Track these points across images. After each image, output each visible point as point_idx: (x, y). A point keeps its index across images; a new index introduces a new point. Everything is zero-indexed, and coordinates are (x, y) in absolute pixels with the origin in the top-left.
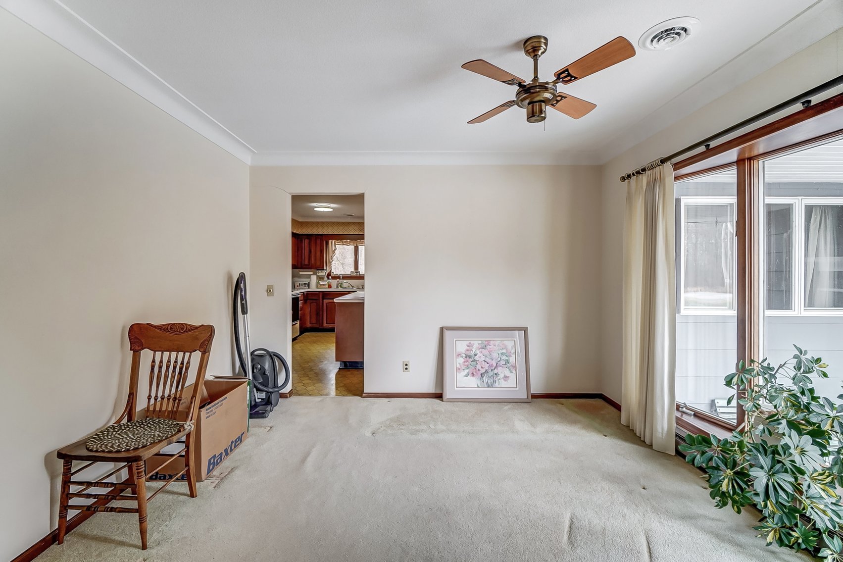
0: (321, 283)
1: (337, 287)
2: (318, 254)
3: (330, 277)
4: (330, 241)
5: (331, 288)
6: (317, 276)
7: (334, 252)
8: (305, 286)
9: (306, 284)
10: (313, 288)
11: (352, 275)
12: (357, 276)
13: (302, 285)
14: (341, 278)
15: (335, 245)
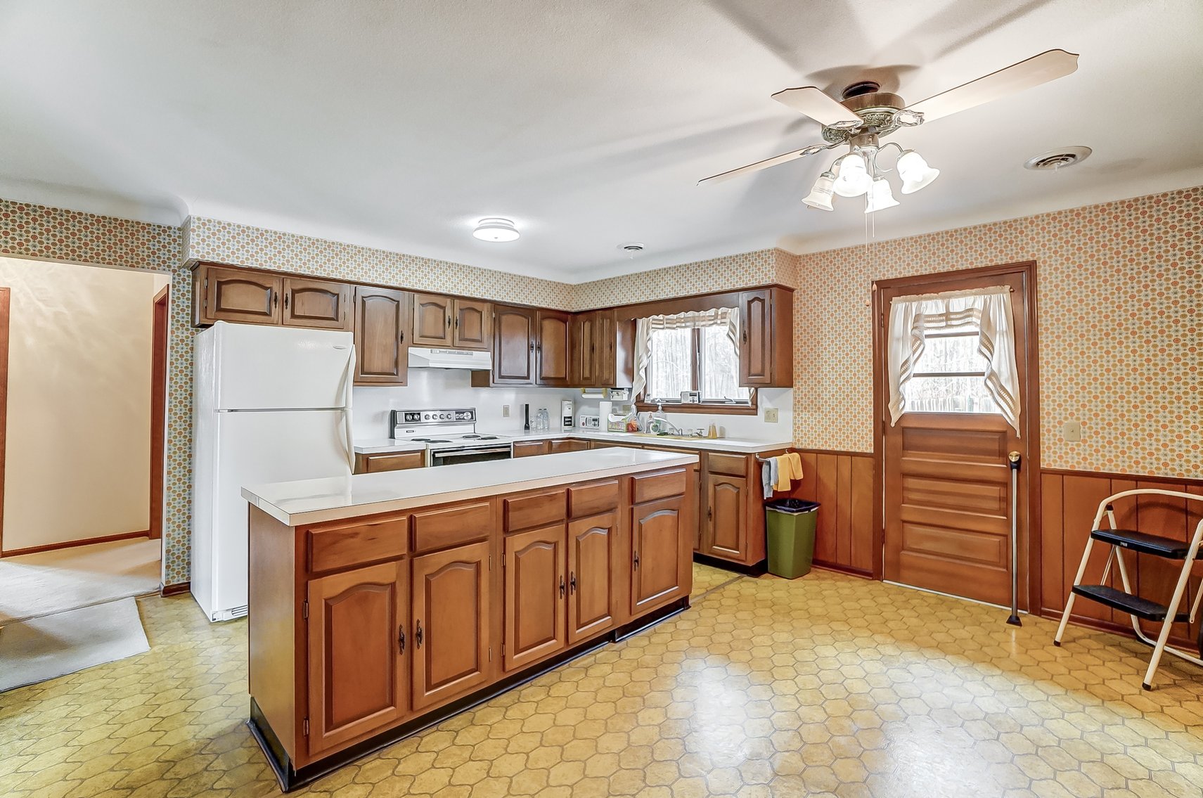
1: (649, 431)
2: (606, 350)
4: (640, 322)
5: (633, 431)
6: (615, 403)
8: (594, 425)
9: (596, 420)
11: (683, 401)
12: (694, 406)
13: (590, 423)
14: (658, 410)
15: (648, 329)
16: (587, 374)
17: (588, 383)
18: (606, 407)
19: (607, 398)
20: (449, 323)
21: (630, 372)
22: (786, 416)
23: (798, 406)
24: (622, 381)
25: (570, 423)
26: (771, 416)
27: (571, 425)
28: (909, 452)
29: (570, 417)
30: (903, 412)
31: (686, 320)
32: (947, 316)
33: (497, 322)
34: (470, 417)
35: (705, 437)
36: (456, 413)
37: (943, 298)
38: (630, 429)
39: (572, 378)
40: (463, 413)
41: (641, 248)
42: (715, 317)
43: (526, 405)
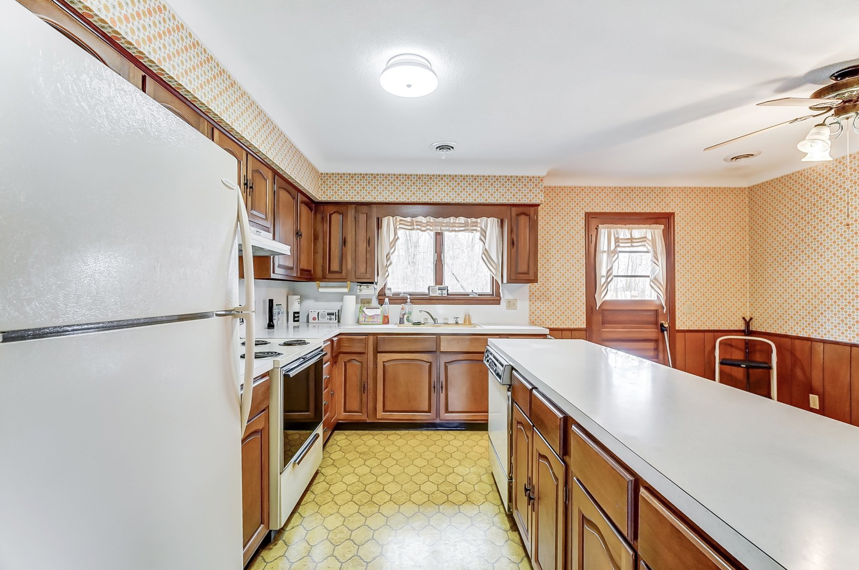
0: (369, 312)
1: (401, 321)
2: (362, 246)
3: (387, 300)
4: (385, 221)
5: (388, 323)
6: (358, 298)
7: (393, 243)
8: (330, 319)
9: (332, 314)
10: (349, 326)
11: (431, 294)
12: (444, 298)
13: (323, 317)
14: (407, 302)
15: (395, 230)
16: (335, 267)
17: (338, 277)
18: (349, 301)
19: (353, 292)
20: (246, 185)
22: (524, 306)
23: (532, 297)
25: (297, 319)
26: (511, 305)
27: (299, 321)
28: (606, 325)
30: (603, 300)
32: (632, 240)
33: (277, 198)
35: (461, 324)
37: (629, 229)
38: (386, 320)
41: (453, 149)
42: (466, 225)
43: (270, 300)
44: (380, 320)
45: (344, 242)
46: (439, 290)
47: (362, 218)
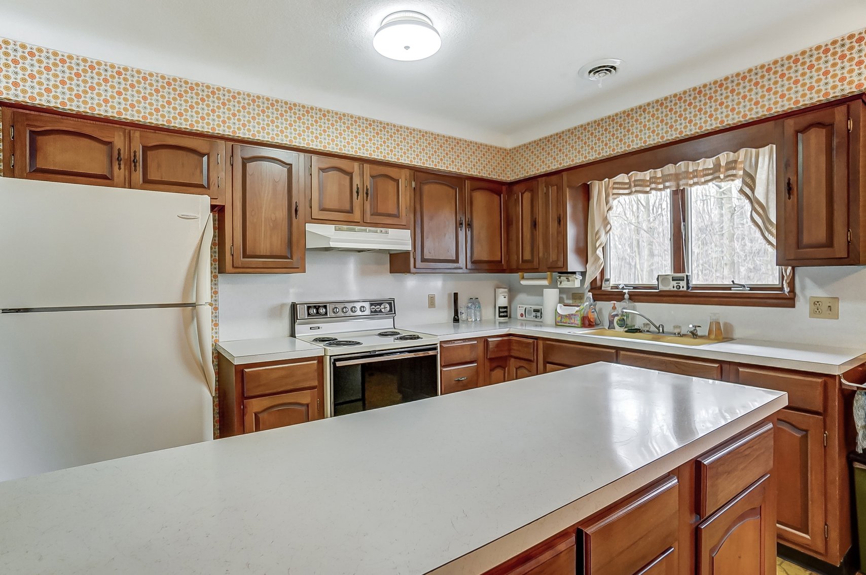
0: (564, 311)
1: (611, 326)
2: (553, 226)
4: (594, 187)
6: (562, 291)
8: (536, 316)
9: (538, 311)
11: (662, 288)
12: (680, 294)
13: (530, 314)
14: (624, 299)
15: (607, 196)
16: (527, 256)
17: (531, 267)
18: (551, 295)
19: (553, 285)
20: (358, 193)
21: (583, 253)
24: (573, 263)
25: (505, 314)
26: (823, 309)
27: (506, 316)
29: (506, 307)
31: (665, 179)
33: (418, 194)
34: (388, 309)
35: (701, 337)
36: (372, 305)
38: (587, 322)
39: (508, 261)
40: (380, 304)
41: (615, 68)
42: (717, 168)
43: (454, 293)
44: (578, 321)
45: (534, 224)
46: (673, 280)
47: (552, 191)
